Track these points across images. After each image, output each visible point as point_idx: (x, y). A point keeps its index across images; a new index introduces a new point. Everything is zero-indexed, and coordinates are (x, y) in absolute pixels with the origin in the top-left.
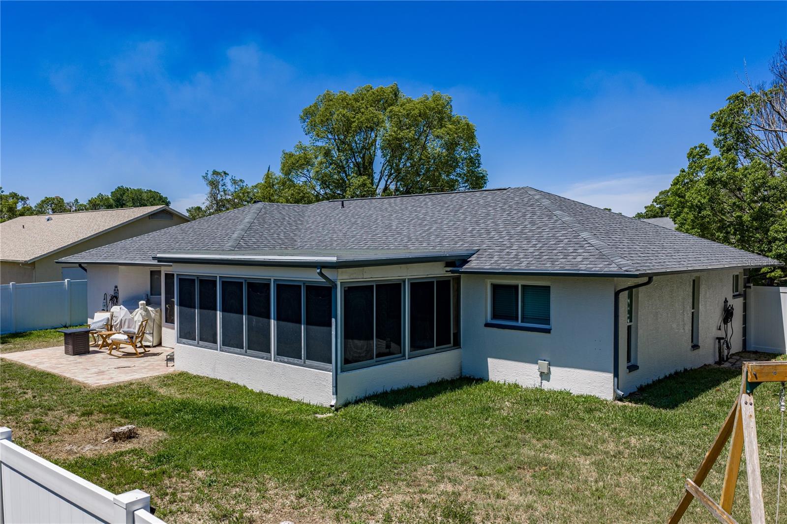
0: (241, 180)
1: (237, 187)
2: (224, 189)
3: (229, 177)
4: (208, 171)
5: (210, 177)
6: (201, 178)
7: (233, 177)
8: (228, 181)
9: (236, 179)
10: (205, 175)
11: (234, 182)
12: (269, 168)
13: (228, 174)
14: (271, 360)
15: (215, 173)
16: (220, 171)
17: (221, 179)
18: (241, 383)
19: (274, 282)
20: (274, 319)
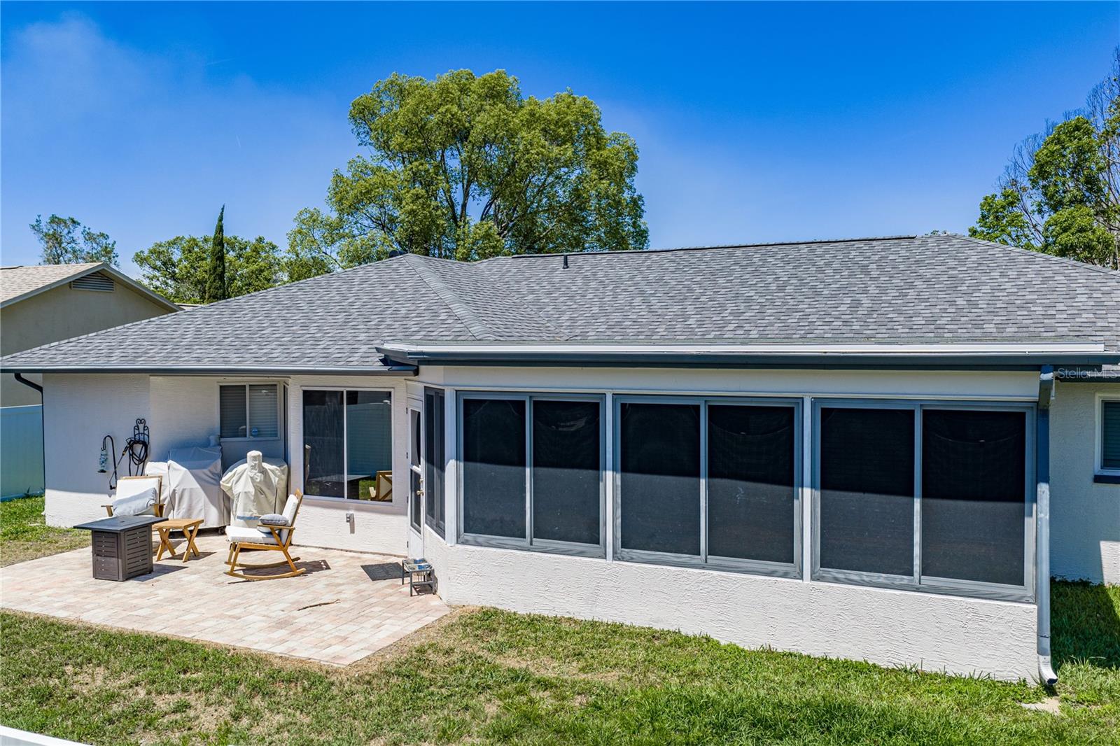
0: (102, 235)
1: (95, 245)
2: (73, 248)
3: (79, 229)
4: (39, 216)
5: (44, 226)
6: (29, 228)
7: (87, 229)
8: (78, 234)
9: (92, 231)
10: (35, 223)
11: (90, 237)
12: (223, 209)
13: (79, 224)
14: (802, 578)
15: (54, 220)
16: (65, 217)
17: (66, 231)
18: (689, 630)
19: (813, 404)
20: (813, 486)
